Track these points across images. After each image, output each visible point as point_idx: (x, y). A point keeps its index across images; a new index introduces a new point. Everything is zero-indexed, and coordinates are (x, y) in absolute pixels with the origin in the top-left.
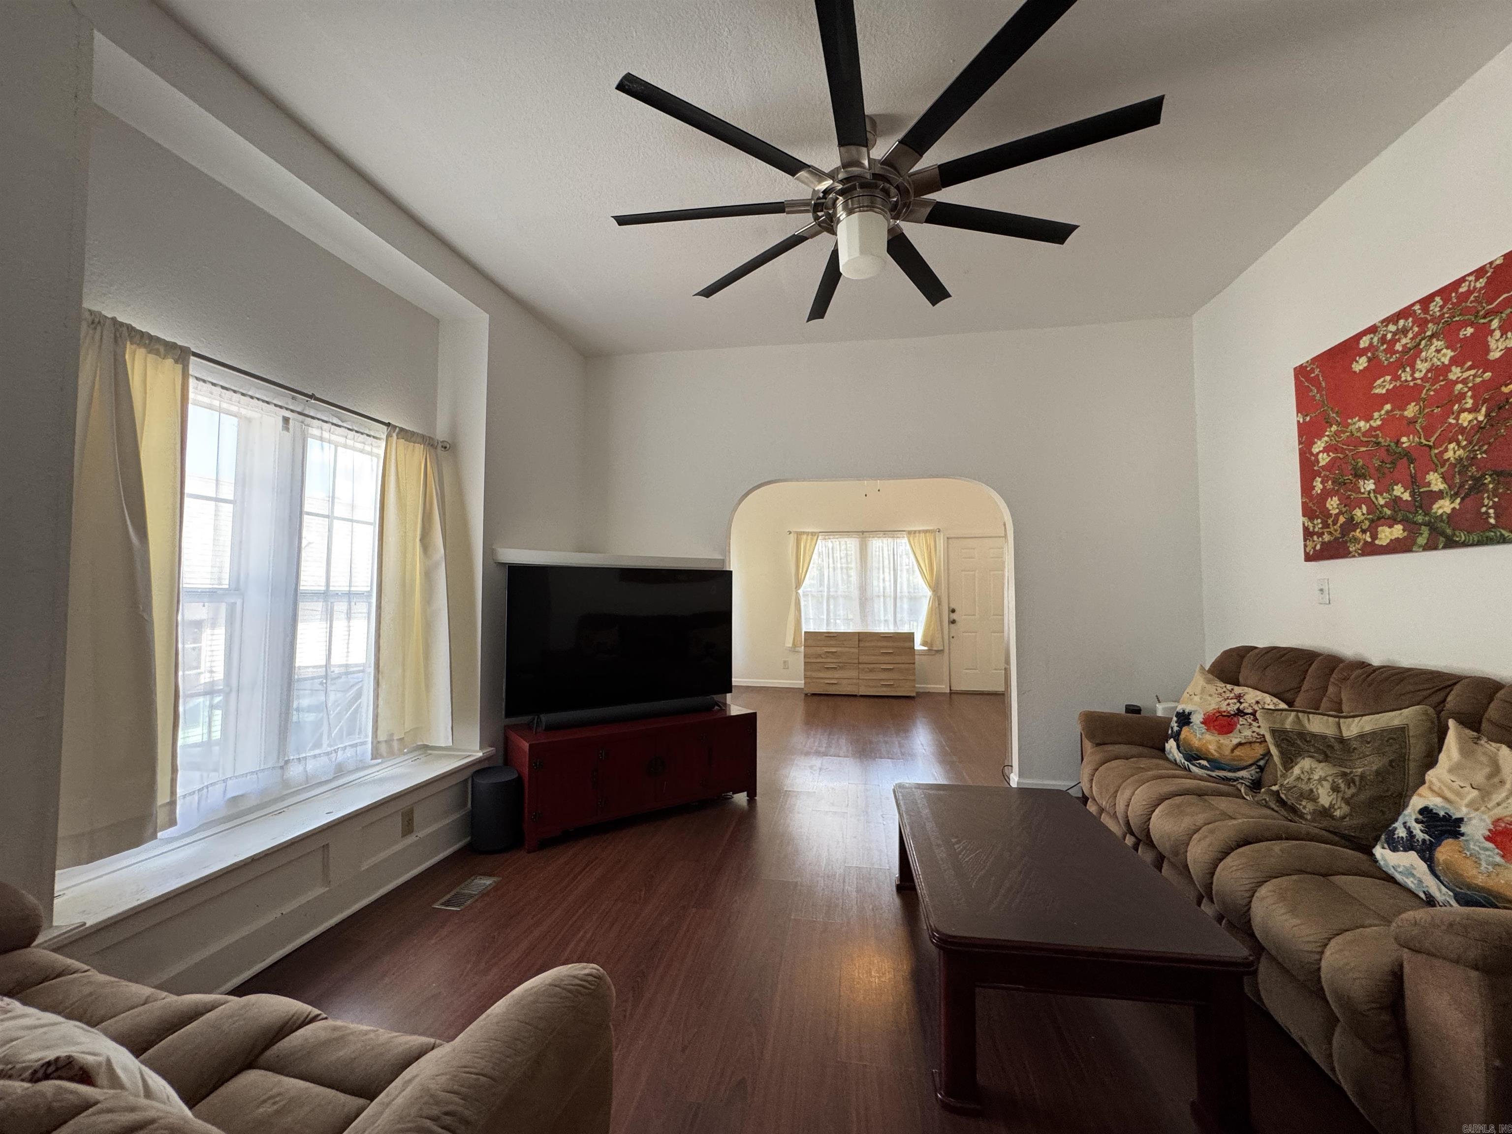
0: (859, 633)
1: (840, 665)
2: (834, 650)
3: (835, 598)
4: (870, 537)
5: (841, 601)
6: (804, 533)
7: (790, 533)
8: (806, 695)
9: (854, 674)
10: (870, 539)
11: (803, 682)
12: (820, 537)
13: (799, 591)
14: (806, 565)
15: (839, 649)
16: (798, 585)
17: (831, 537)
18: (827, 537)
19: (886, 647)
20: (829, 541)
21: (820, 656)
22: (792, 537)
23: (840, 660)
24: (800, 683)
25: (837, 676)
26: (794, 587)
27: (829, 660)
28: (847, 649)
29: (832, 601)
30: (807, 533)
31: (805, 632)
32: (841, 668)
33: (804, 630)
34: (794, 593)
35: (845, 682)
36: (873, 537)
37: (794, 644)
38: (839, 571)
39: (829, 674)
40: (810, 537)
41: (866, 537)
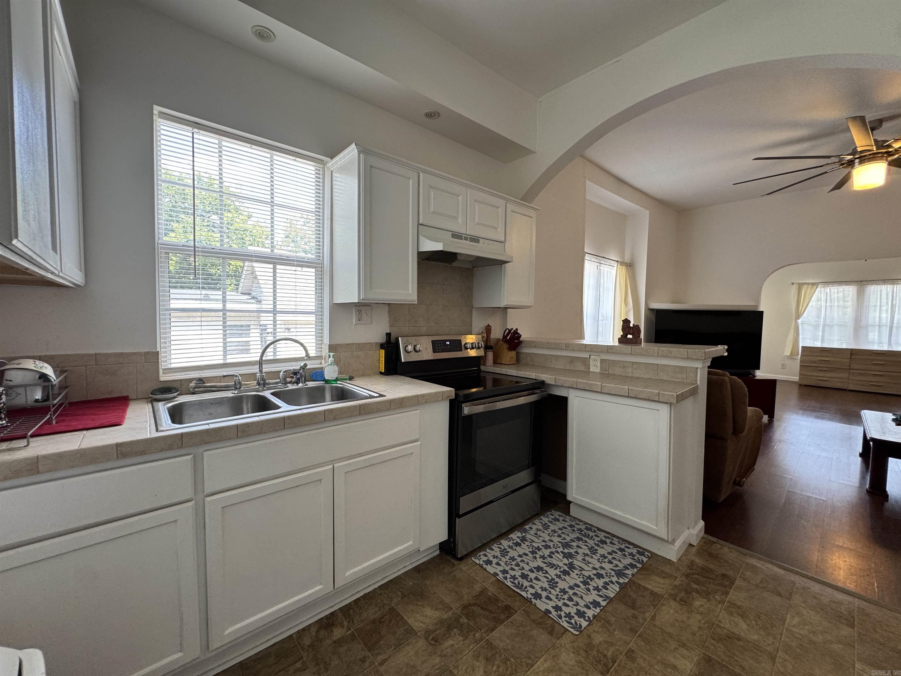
0: (852, 350)
1: (832, 369)
2: (827, 359)
3: (831, 326)
4: (868, 285)
5: (836, 328)
6: (805, 284)
7: (793, 284)
8: (801, 385)
9: (845, 375)
10: (868, 286)
11: (798, 378)
12: (819, 286)
13: (799, 321)
14: (805, 305)
15: (831, 359)
16: (798, 317)
17: (830, 285)
18: (825, 286)
19: (878, 360)
20: (828, 288)
21: (814, 362)
22: (795, 288)
23: (831, 366)
24: (796, 378)
25: (828, 376)
26: (794, 318)
27: (822, 365)
28: (839, 359)
29: (827, 329)
30: (809, 284)
31: (803, 347)
32: (833, 371)
33: (801, 345)
34: (794, 323)
35: (836, 380)
36: (871, 285)
37: (791, 353)
38: (836, 308)
39: (821, 374)
41: (864, 285)
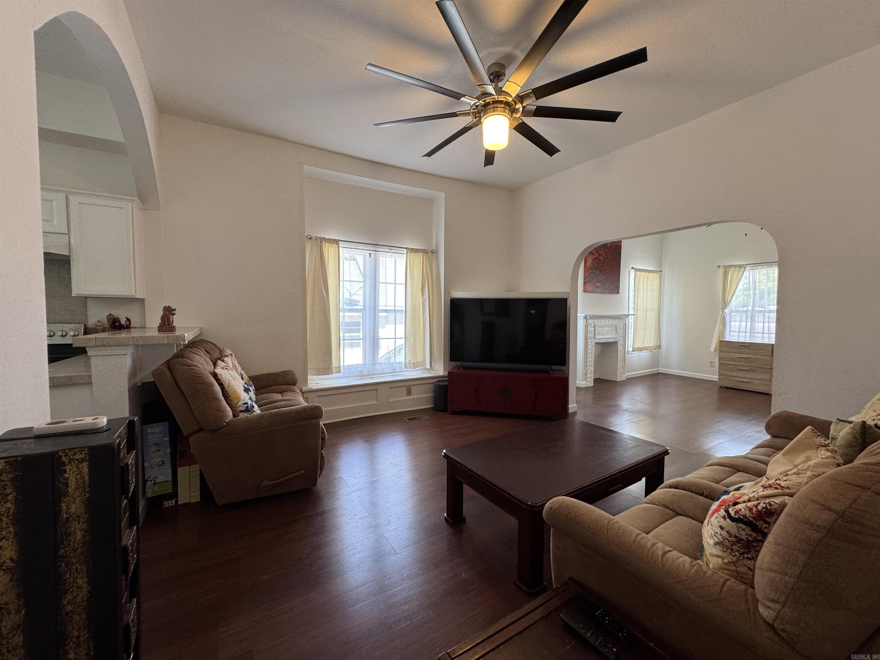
1: (752, 368)
2: (747, 356)
6: (731, 266)
7: (719, 267)
8: (721, 387)
9: (767, 376)
11: (718, 377)
12: (747, 269)
13: (727, 311)
14: (732, 291)
15: (752, 356)
16: (725, 305)
17: (759, 267)
18: (754, 268)
20: (757, 270)
21: (733, 360)
22: (721, 270)
23: (751, 365)
24: (715, 377)
25: (749, 376)
26: (721, 308)
27: (742, 364)
28: (760, 357)
30: (735, 266)
32: (753, 371)
34: (721, 312)
35: (755, 381)
37: (715, 349)
39: (740, 374)
40: (737, 269)
